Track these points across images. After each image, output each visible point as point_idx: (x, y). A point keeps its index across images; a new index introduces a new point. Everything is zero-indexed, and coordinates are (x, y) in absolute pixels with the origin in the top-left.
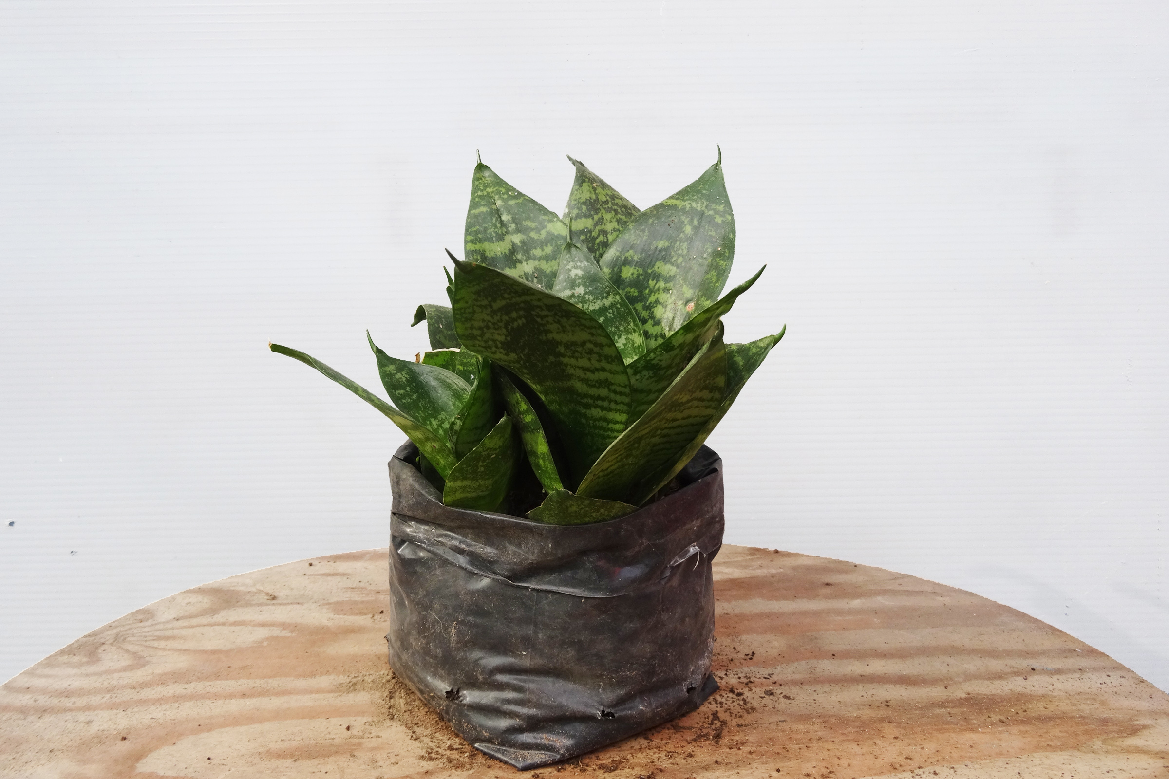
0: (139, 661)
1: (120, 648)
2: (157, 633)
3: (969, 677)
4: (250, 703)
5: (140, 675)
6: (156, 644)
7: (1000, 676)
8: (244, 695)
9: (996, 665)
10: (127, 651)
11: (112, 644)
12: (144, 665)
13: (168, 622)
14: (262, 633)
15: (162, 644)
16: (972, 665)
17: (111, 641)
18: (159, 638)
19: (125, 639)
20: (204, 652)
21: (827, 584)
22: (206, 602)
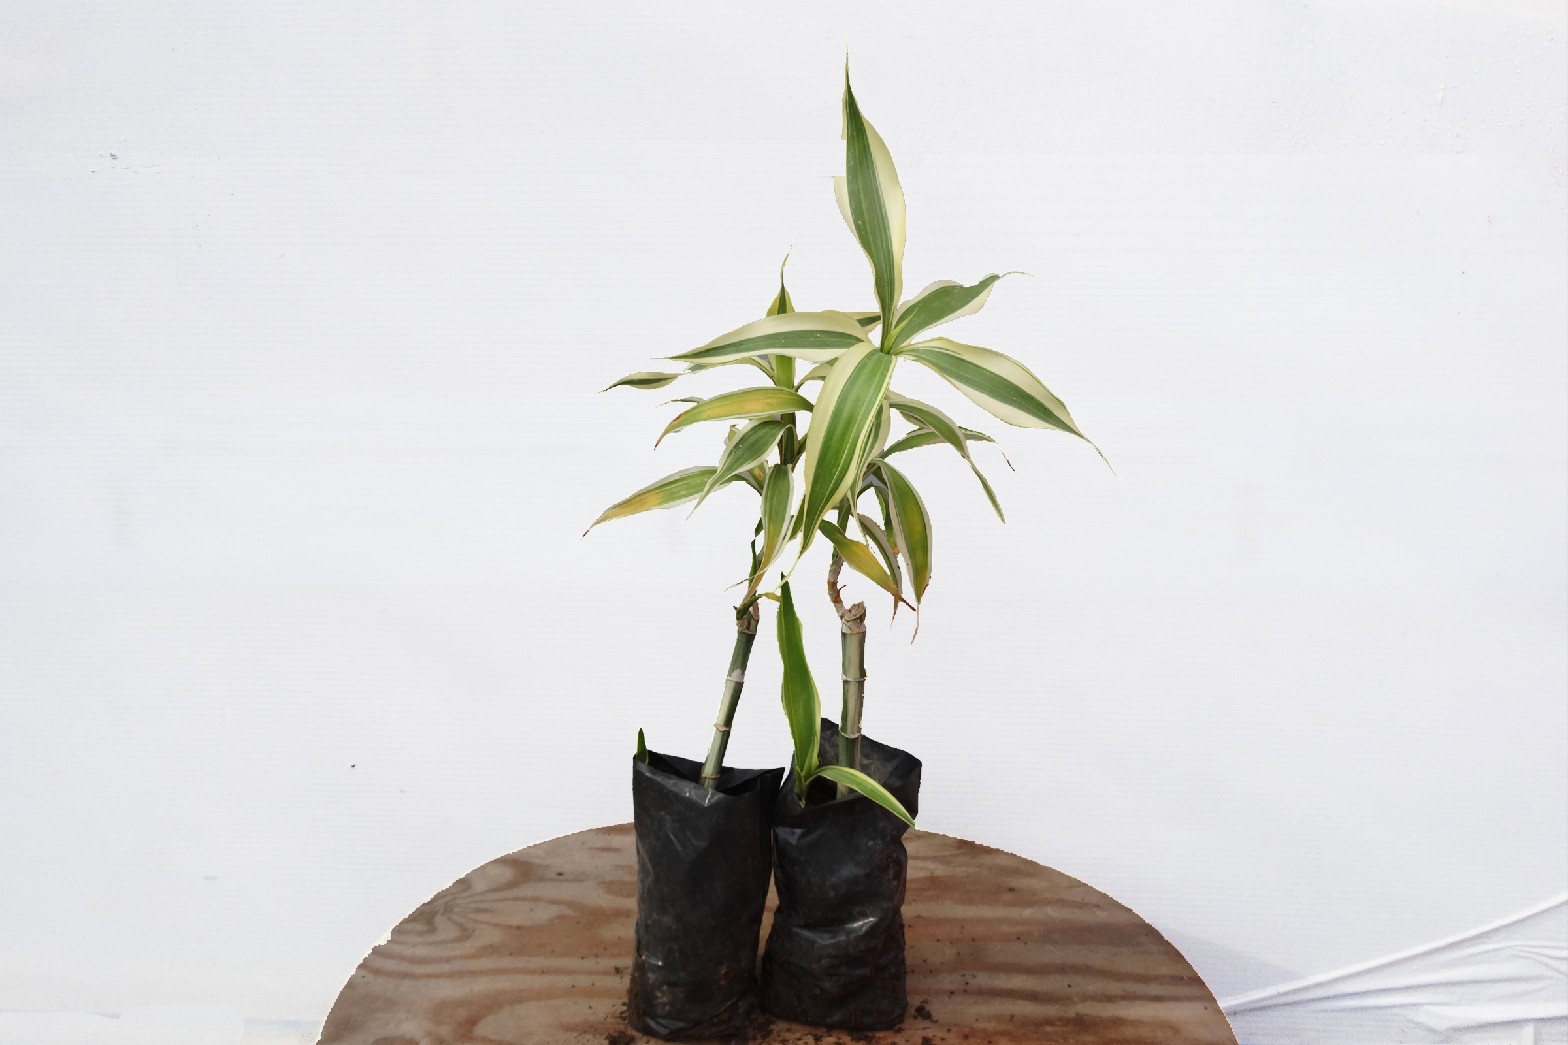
0: (465, 934)
1: (449, 919)
2: (474, 905)
3: (1087, 998)
4: (546, 980)
5: (468, 947)
6: (473, 916)
7: (1110, 999)
8: (543, 972)
9: (1114, 988)
10: (455, 923)
11: (443, 914)
12: (468, 938)
13: (483, 893)
14: (554, 911)
15: (479, 917)
16: (1094, 986)
17: (442, 910)
18: (478, 911)
19: (452, 909)
20: (510, 927)
21: (1011, 890)
22: (507, 874)
